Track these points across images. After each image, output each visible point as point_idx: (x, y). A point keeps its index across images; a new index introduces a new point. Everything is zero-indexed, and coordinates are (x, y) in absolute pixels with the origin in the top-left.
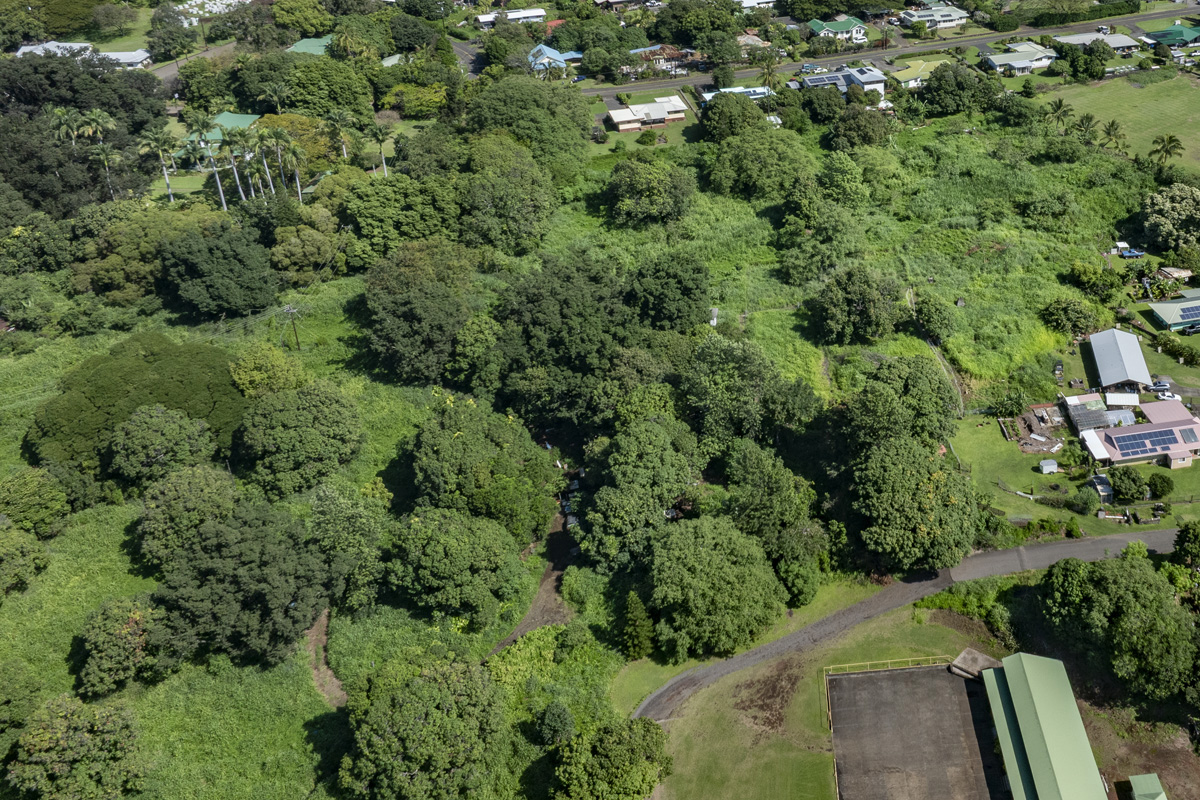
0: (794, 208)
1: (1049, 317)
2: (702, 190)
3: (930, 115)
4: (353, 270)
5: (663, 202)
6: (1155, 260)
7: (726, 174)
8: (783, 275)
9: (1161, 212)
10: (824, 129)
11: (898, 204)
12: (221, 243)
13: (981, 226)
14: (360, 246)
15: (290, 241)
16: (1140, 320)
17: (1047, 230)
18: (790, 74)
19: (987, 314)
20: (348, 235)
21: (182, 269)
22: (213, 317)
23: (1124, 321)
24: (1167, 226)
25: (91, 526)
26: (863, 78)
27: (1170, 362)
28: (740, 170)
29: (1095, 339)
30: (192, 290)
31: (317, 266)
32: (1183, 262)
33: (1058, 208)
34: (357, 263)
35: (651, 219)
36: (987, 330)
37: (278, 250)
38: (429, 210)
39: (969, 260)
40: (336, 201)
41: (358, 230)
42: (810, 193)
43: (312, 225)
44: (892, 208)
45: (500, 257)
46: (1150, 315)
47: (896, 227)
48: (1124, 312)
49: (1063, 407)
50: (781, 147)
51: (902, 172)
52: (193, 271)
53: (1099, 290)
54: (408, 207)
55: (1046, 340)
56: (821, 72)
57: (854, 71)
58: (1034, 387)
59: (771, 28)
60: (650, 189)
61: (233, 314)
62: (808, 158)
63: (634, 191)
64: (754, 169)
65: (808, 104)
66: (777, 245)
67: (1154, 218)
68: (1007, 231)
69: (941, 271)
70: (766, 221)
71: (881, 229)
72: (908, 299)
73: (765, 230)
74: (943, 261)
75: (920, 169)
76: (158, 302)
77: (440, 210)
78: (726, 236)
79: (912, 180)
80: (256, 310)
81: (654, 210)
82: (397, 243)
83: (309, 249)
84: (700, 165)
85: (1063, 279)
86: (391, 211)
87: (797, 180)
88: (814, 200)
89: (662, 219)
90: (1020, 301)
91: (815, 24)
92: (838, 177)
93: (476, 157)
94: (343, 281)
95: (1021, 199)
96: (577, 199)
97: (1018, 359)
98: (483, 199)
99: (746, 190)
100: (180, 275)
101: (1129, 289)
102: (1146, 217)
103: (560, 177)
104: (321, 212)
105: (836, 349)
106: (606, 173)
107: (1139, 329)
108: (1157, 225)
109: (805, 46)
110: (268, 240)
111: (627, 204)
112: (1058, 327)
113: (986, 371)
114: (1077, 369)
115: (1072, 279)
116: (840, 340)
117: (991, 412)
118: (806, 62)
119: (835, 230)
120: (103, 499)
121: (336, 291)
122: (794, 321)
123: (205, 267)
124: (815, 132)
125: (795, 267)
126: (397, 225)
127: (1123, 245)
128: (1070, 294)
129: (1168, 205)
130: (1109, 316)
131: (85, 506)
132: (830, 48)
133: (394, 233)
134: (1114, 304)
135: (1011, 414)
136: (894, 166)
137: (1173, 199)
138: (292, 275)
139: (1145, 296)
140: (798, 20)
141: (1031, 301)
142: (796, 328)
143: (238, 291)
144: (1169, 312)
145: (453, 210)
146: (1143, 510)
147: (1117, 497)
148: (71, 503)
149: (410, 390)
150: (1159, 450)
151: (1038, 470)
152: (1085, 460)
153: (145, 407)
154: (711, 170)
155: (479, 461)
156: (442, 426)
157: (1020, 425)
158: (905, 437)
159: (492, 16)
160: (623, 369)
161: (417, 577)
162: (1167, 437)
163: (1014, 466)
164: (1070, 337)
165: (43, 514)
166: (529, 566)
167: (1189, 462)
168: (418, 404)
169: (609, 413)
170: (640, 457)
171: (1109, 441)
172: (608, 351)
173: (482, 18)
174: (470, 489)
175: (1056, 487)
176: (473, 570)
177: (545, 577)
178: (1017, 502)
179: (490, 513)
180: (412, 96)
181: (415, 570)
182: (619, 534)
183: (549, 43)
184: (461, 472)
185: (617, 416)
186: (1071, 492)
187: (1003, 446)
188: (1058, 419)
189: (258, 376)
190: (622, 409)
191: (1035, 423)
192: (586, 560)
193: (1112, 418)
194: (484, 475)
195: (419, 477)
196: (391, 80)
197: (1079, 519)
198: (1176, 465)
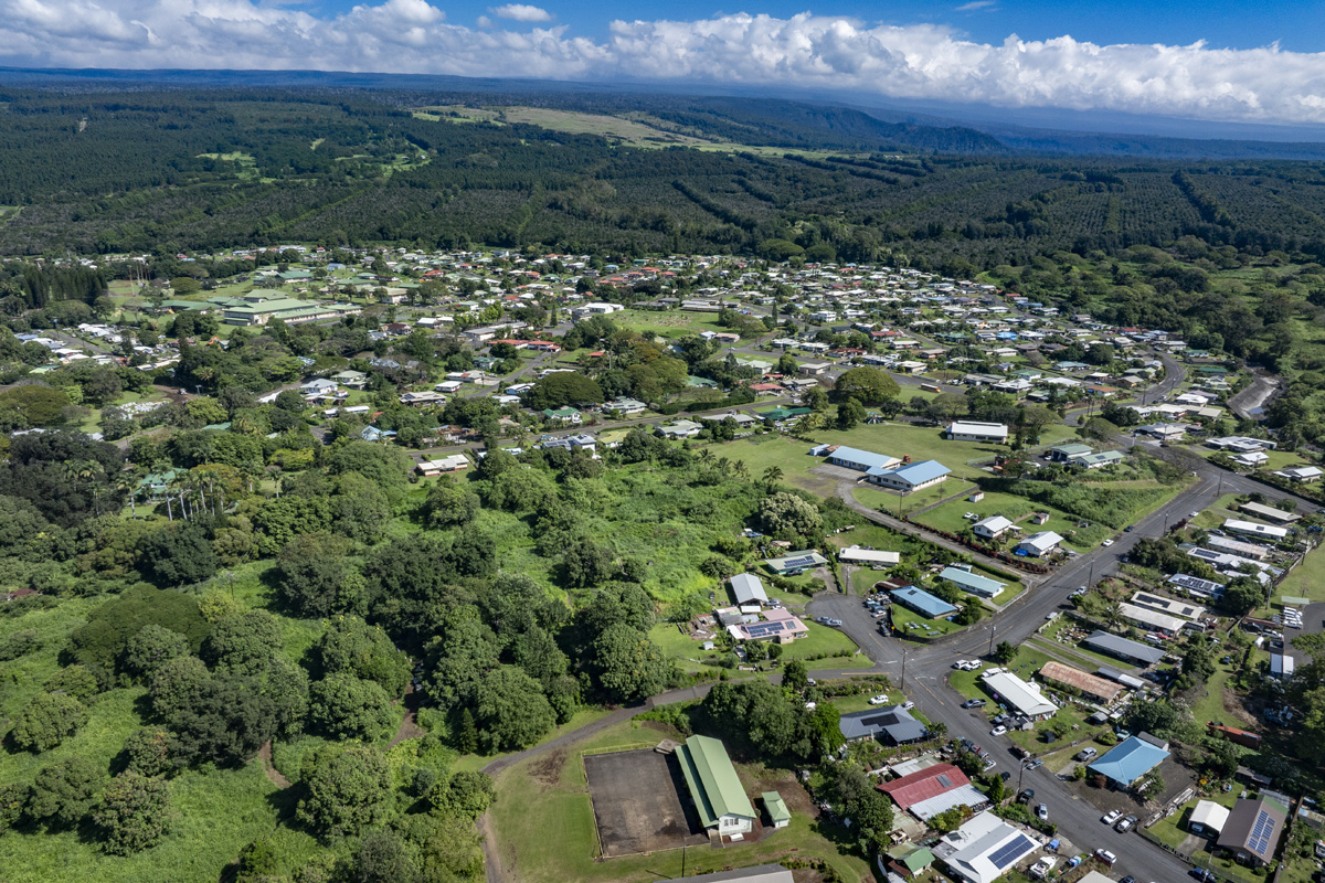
0: (545, 513)
1: (705, 569)
2: (483, 507)
3: (625, 462)
4: (263, 556)
5: (461, 512)
6: (769, 538)
7: (498, 497)
8: (539, 552)
9: (770, 509)
10: (558, 472)
11: (608, 512)
12: (183, 536)
13: (661, 521)
14: (268, 540)
15: (224, 537)
16: (760, 570)
17: (701, 523)
18: (534, 441)
19: (667, 569)
20: (260, 534)
21: (157, 552)
22: (175, 583)
23: (751, 570)
24: (775, 517)
25: (111, 701)
26: (581, 441)
27: (779, 591)
28: (508, 493)
29: (733, 580)
31: (240, 553)
32: (785, 537)
33: (708, 510)
34: (266, 551)
35: (452, 522)
36: (668, 577)
37: (216, 542)
38: (313, 517)
39: (654, 540)
40: (251, 514)
41: (267, 531)
42: (554, 504)
43: (237, 527)
44: (605, 514)
45: (360, 546)
46: (767, 568)
47: (607, 524)
48: (751, 566)
49: (716, 615)
50: (534, 479)
51: (610, 494)
52: (165, 553)
53: (736, 553)
54: (300, 515)
55: (704, 582)
56: (553, 440)
57: (576, 438)
58: (698, 605)
59: (519, 415)
60: (453, 504)
61: (188, 582)
62: (547, 482)
63: (442, 506)
64: (516, 492)
65: (547, 458)
66: (535, 536)
67: (766, 513)
68: (677, 523)
69: (637, 547)
70: (525, 523)
71: (598, 525)
72: (618, 562)
73: (525, 528)
74: (638, 540)
76: (138, 575)
77: (321, 517)
78: (501, 531)
79: (617, 499)
80: (203, 578)
81: (455, 517)
83: (236, 542)
84: (480, 493)
85: (712, 549)
86: (288, 518)
87: (545, 496)
88: (556, 508)
89: (460, 522)
90: (686, 561)
91: (547, 412)
92: (571, 494)
93: (342, 485)
94: (254, 563)
95: (685, 506)
96: (403, 514)
97: (687, 592)
98: (347, 509)
99: (511, 506)
100: (156, 557)
101: (753, 553)
102: (761, 512)
103: (394, 501)
104: (243, 520)
105: (575, 590)
106: (423, 500)
107: (760, 574)
108: (769, 517)
109: (542, 426)
110: (210, 537)
111: (438, 513)
112: (711, 574)
113: (668, 599)
114: (723, 595)
115: (719, 548)
116: (578, 586)
117: (672, 620)
118: (544, 435)
119: (572, 522)
120: (118, 685)
121: (252, 569)
122: (548, 576)
124: (553, 473)
125: (547, 545)
126: (293, 527)
127: (748, 530)
128: (716, 556)
129: (775, 505)
130: (743, 568)
131: (107, 689)
132: (559, 426)
133: (290, 532)
134: (744, 561)
135: (684, 620)
136: (605, 491)
137: (777, 501)
138: (224, 558)
139: (763, 557)
140: (535, 409)
141: (693, 561)
142: (549, 580)
144: (778, 564)
145: (328, 517)
146: (765, 664)
147: (749, 658)
148: (99, 686)
149: (308, 622)
150: (774, 634)
151: (702, 648)
152: (730, 640)
153: (148, 626)
154: (488, 495)
155: (363, 648)
156: (339, 630)
157: (690, 626)
158: (623, 624)
159: (333, 411)
160: (448, 597)
161: (332, 712)
162: (777, 626)
163: (688, 647)
164: (718, 579)
165: (84, 691)
166: (395, 710)
167: (791, 640)
168: (314, 629)
169: (441, 623)
170: (463, 643)
171: (743, 629)
172: (438, 588)
173: (327, 412)
174: (359, 664)
175: (713, 656)
176: (366, 707)
177: (406, 716)
178: (691, 665)
179: (372, 678)
180: (288, 457)
181: (330, 708)
182: (453, 684)
183: (374, 425)
184: (352, 656)
185: (446, 624)
186: (723, 657)
187: (681, 638)
188: (713, 622)
189: (216, 609)
190: (449, 619)
191: (699, 625)
192: (432, 703)
193: (745, 619)
194: (367, 657)
195: (326, 660)
196: (274, 446)
197: (727, 670)
198: (784, 641)
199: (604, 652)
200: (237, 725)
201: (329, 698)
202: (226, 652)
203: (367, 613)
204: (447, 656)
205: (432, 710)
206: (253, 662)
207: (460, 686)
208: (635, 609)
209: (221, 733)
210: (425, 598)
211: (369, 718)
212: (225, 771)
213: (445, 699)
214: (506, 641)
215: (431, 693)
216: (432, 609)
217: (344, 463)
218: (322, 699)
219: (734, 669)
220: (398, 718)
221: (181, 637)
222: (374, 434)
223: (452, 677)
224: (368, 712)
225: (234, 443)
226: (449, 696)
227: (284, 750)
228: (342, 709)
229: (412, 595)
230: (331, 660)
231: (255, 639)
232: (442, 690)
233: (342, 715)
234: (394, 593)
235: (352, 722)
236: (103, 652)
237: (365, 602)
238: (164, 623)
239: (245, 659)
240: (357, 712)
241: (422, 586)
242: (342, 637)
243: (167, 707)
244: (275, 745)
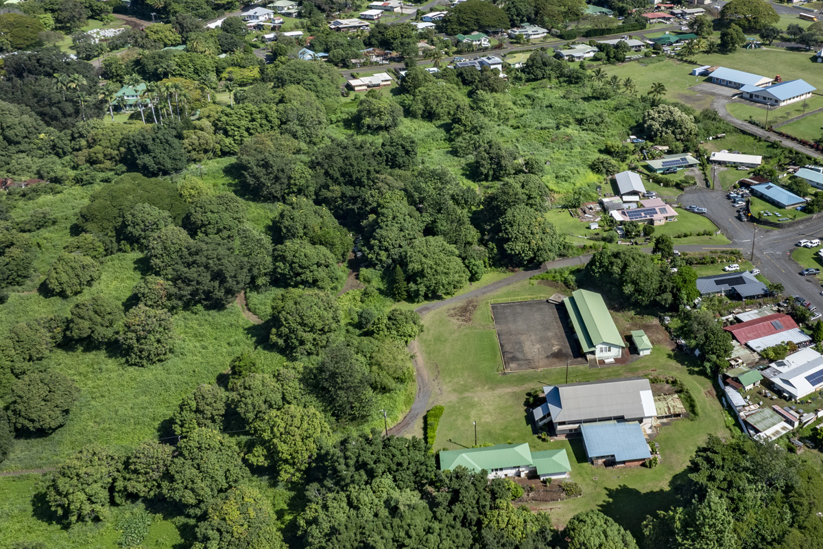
0: (458, 121)
1: (594, 168)
2: (406, 116)
3: (528, 80)
4: (224, 154)
5: (386, 120)
6: (650, 144)
7: (419, 107)
8: (454, 152)
9: (653, 119)
10: (470, 88)
11: (512, 122)
12: (158, 135)
13: (558, 128)
14: (228, 141)
15: (192, 137)
16: (641, 169)
17: (593, 131)
18: (448, 62)
19: (562, 167)
20: (221, 136)
21: (139, 148)
22: (155, 175)
23: (633, 169)
24: (656, 126)
25: (116, 262)
26: (490, 62)
27: (656, 185)
28: (426, 105)
29: (617, 176)
30: (145, 159)
31: (206, 151)
32: (664, 143)
33: (598, 120)
34: (227, 150)
35: (380, 128)
36: (562, 173)
37: (186, 141)
38: (264, 122)
39: (551, 144)
40: (212, 119)
41: (226, 133)
42: (466, 113)
43: (202, 129)
44: (510, 123)
45: (304, 146)
46: (648, 167)
47: (512, 131)
48: (633, 165)
49: (601, 203)
50: (449, 92)
51: (514, 107)
52: (145, 149)
53: (622, 155)
54: (253, 120)
55: (593, 178)
56: (465, 61)
57: (484, 59)
58: (588, 196)
59: (435, 39)
60: (380, 112)
61: (166, 173)
62: (460, 96)
63: (371, 114)
64: (434, 104)
65: (460, 75)
66: (450, 140)
67: (649, 122)
68: (573, 130)
69: (537, 149)
70: (442, 130)
71: (504, 132)
72: (521, 161)
73: (442, 134)
74: (537, 144)
75: (524, 106)
76: (124, 168)
77: (270, 122)
78: (421, 137)
79: (521, 111)
80: (177, 170)
81: (383, 123)
82: (248, 140)
83: (202, 141)
84: (402, 104)
85: (601, 151)
86: (243, 122)
87: (458, 107)
88: (469, 117)
89: (386, 128)
90: (578, 161)
91: (460, 36)
92: (481, 104)
93: (287, 95)
94: (219, 159)
95: (579, 117)
96: (338, 121)
97: (578, 185)
98: (292, 115)
99: (429, 116)
100: (138, 152)
101: (636, 156)
102: (645, 122)
103: (330, 110)
104: (206, 123)
105: (484, 183)
106: (354, 110)
107: (640, 173)
108: (651, 125)
109: (455, 49)
110: (180, 137)
111: (367, 121)
112: (598, 171)
113: (562, 191)
114: (608, 188)
115: (607, 151)
116: (486, 180)
117: (565, 207)
118: (457, 57)
119: (481, 127)
120: (120, 250)
121: (217, 164)
122: (461, 172)
123: (150, 147)
124: (466, 89)
125: (461, 147)
126: (248, 130)
127: (632, 137)
128: (604, 157)
129: (657, 115)
130: (627, 167)
131: (112, 253)
132: (470, 49)
133: (246, 134)
134: (628, 161)
135: (575, 207)
136: (510, 104)
137: (659, 112)
138: (194, 155)
139: (644, 159)
140: (448, 34)
141: (584, 161)
142: (463, 175)
143: (169, 160)
144: (656, 164)
145: (277, 122)
146: (640, 240)
147: (627, 235)
148: (106, 250)
149: (266, 205)
150: (648, 217)
151: (589, 228)
152: (612, 222)
153: (140, 204)
154: (410, 106)
155: (314, 222)
156: (293, 208)
157: (579, 211)
158: (523, 205)
159: (271, 36)
160: (380, 184)
161: (292, 268)
162: (652, 211)
163: (577, 227)
164: (605, 176)
165: (95, 253)
166: (341, 270)
167: (663, 222)
168: (271, 211)
169: (375, 204)
170: (394, 218)
171: (624, 213)
172: (371, 177)
173: (267, 36)
174: (311, 234)
175: (597, 234)
176: (319, 265)
177: (350, 274)
178: (578, 239)
179: (321, 244)
180: (237, 73)
181: (290, 265)
182: (387, 250)
183: (309, 48)
184: (305, 227)
185: (379, 205)
186: (605, 234)
187: (571, 220)
188: (599, 208)
189: (193, 192)
190: (381, 201)
191: (587, 210)
192: (370, 264)
193: (626, 206)
194: (317, 228)
195: (284, 231)
196: (225, 65)
197: (609, 245)
198: (656, 223)
199: (508, 226)
200: (219, 276)
201: (290, 258)
202: (203, 225)
203: (314, 197)
204: (381, 228)
205: (372, 270)
206: (225, 233)
207: (392, 251)
208: (534, 195)
209: (207, 282)
210: (361, 184)
211: (321, 273)
212: (211, 312)
213: (381, 261)
214: (428, 219)
215: (370, 256)
216: (367, 194)
217: (286, 77)
218: (283, 259)
219: (614, 243)
220: (345, 276)
221: (166, 214)
222: (308, 55)
223: (386, 244)
224: (320, 269)
225: (191, 61)
226: (384, 259)
227: (255, 297)
228: (300, 266)
229: (350, 183)
230: (288, 230)
231: (226, 215)
232: (378, 254)
233: (300, 271)
234: (336, 181)
235: (308, 276)
236: (106, 224)
237: (312, 189)
238: (152, 202)
239: (219, 231)
240: (312, 268)
241: (359, 175)
242: (296, 213)
243: (161, 265)
244: (248, 294)
